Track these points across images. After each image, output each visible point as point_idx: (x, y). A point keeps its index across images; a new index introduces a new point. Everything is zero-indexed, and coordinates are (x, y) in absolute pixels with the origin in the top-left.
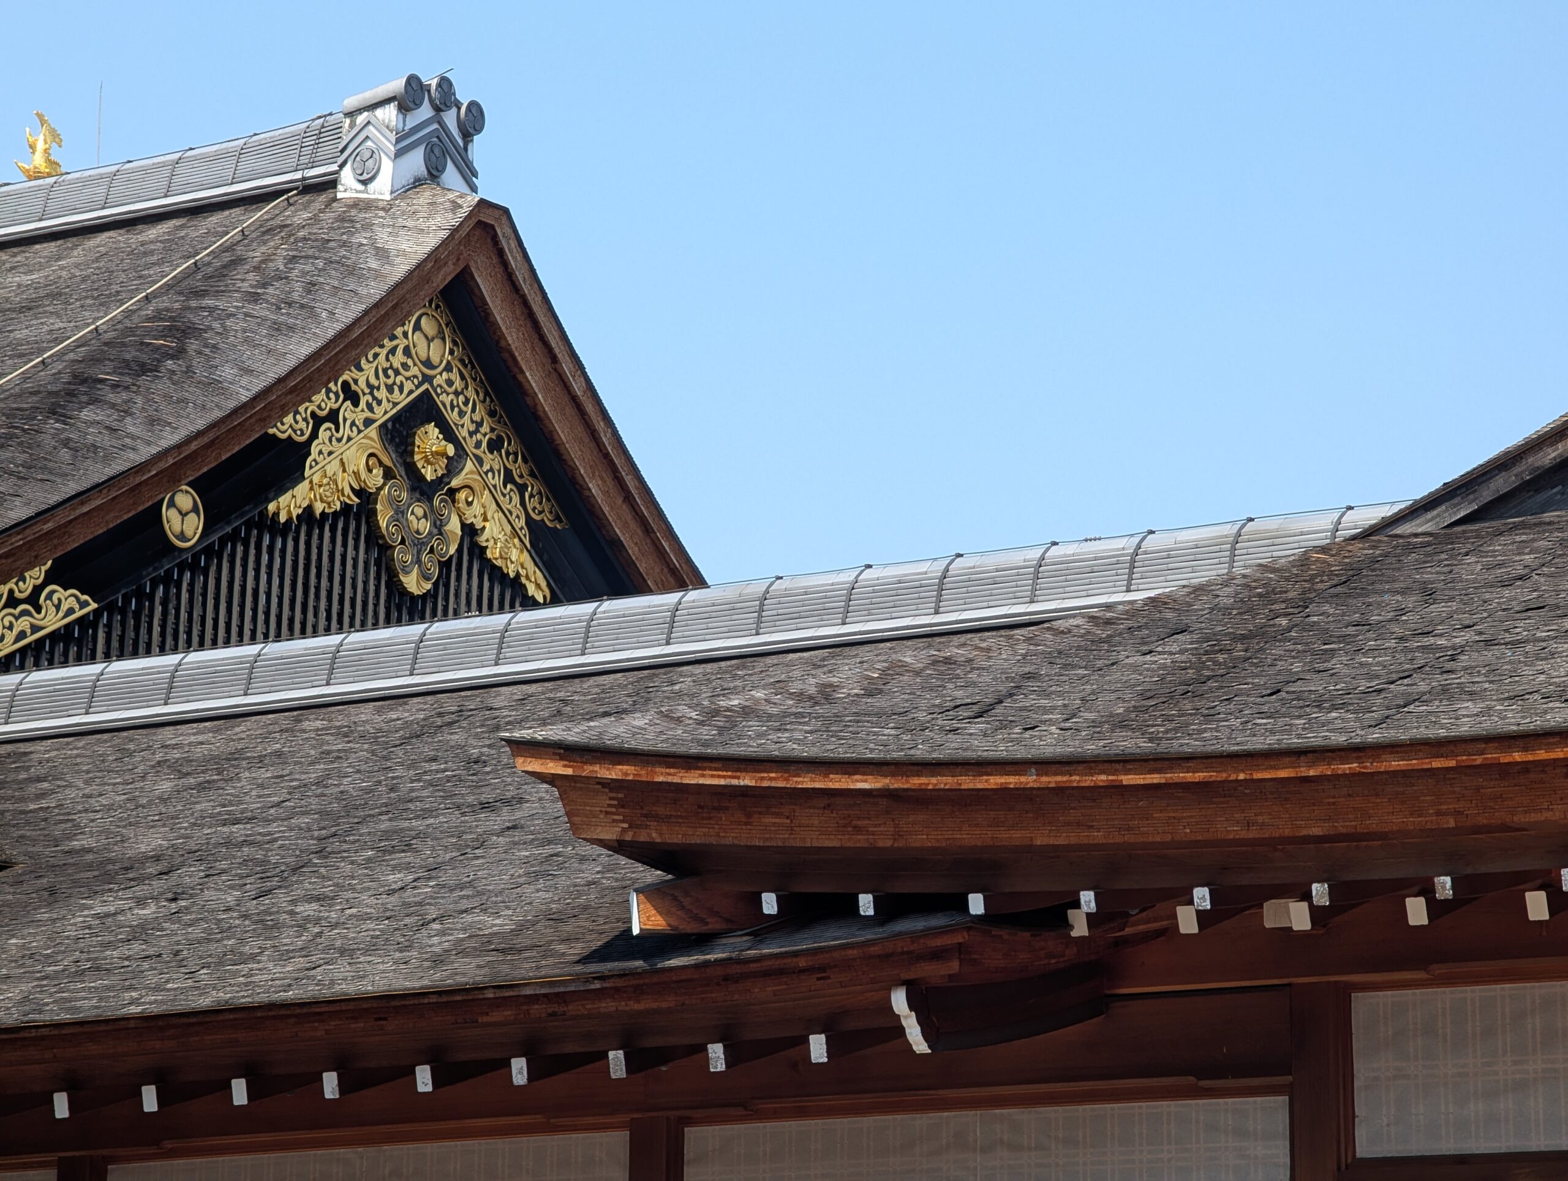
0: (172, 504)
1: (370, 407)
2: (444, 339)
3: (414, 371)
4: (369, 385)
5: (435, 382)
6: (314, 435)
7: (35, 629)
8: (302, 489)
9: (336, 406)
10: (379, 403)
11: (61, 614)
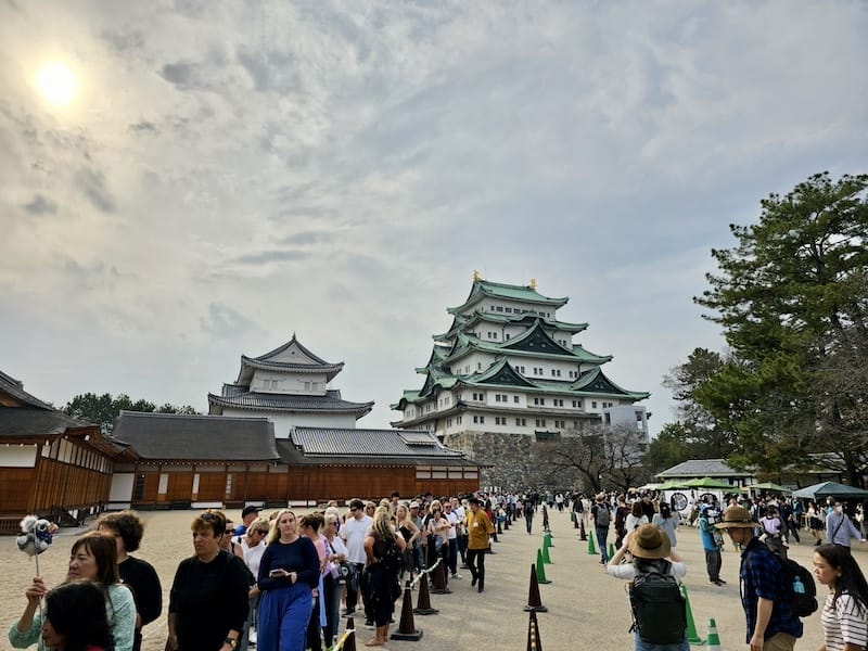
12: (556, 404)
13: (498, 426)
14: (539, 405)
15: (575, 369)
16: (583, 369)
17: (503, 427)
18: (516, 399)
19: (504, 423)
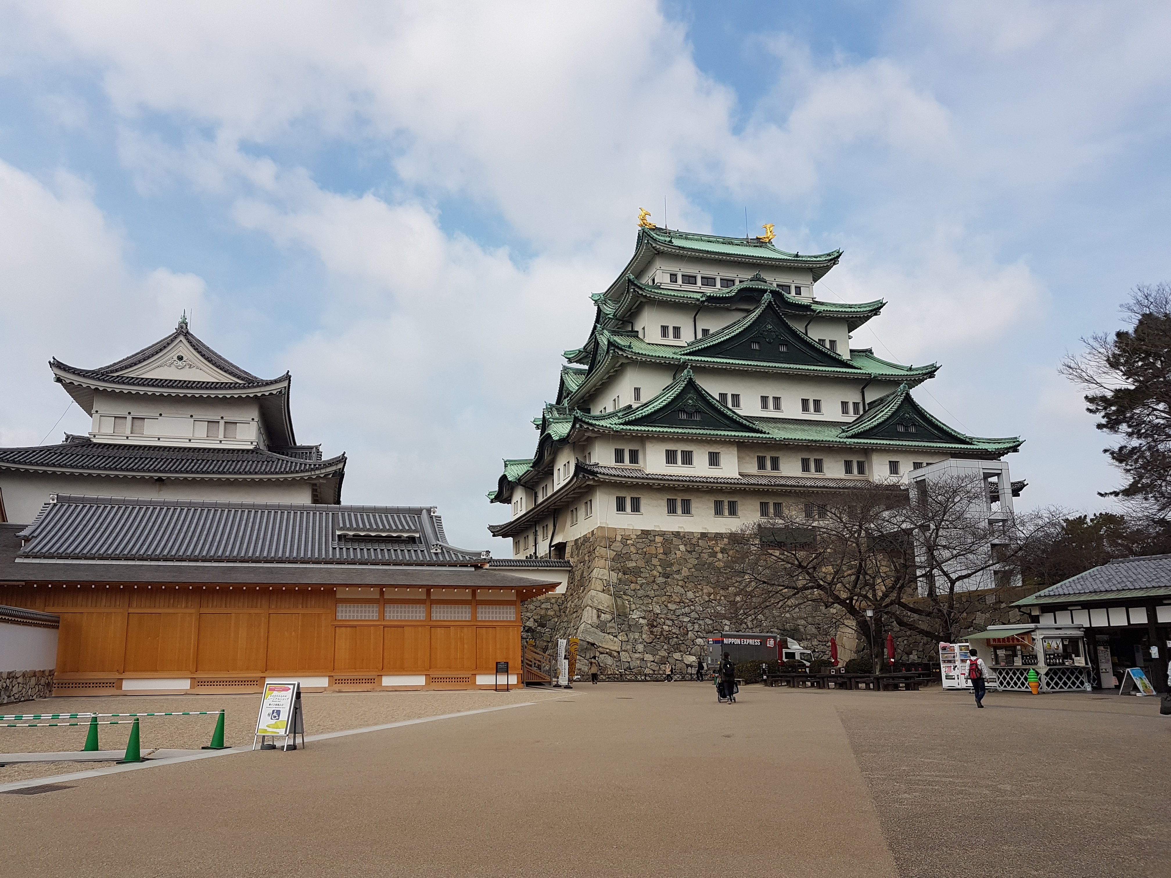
12: (806, 468)
13: (673, 518)
14: (768, 471)
15: (853, 397)
16: (871, 396)
17: (686, 518)
18: (714, 460)
19: (687, 511)
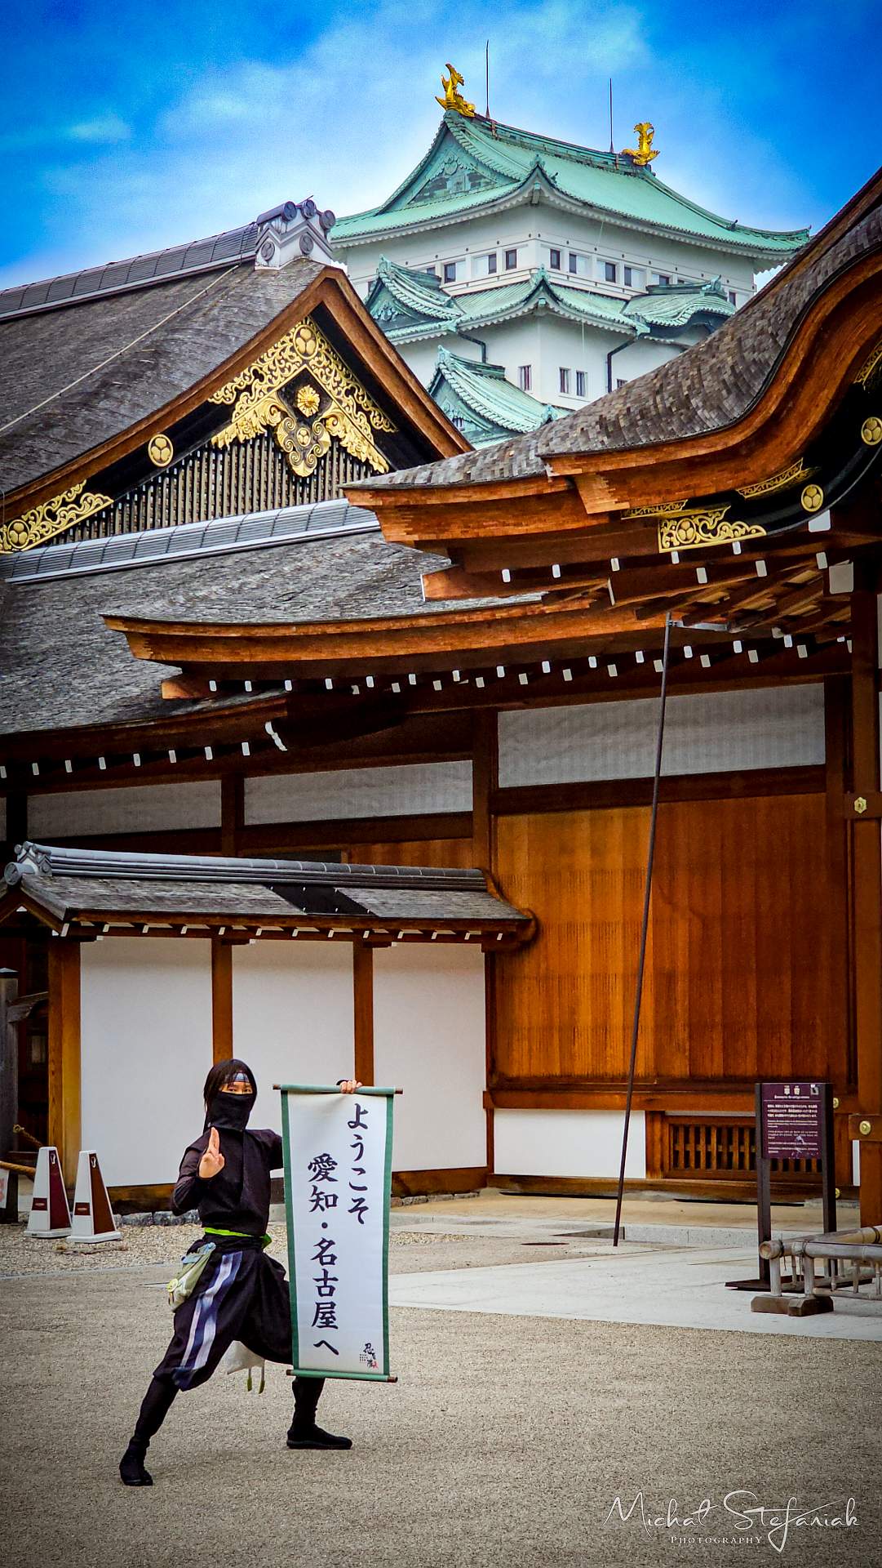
0: (154, 444)
1: (270, 381)
2: (315, 340)
3: (297, 359)
4: (269, 369)
5: (310, 363)
6: (237, 399)
7: (78, 516)
8: (229, 429)
9: (249, 383)
10: (276, 378)
11: (92, 507)
